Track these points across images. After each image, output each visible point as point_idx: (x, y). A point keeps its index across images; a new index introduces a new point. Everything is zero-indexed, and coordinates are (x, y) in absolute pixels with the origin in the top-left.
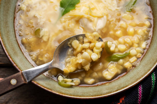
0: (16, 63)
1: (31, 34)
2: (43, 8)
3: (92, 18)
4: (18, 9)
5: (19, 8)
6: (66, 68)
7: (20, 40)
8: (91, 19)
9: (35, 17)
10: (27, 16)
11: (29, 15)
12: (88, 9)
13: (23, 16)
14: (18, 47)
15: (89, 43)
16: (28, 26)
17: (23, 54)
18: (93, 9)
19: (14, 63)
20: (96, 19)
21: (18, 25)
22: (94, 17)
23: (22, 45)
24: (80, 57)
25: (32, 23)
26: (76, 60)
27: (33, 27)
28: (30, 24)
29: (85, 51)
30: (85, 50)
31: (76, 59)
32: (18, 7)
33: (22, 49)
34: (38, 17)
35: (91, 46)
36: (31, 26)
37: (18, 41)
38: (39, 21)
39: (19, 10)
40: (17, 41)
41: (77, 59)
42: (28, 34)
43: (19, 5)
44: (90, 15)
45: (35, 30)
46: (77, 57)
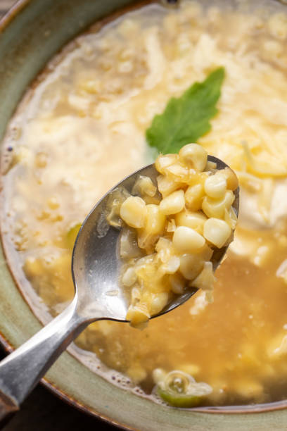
0: (12, 341)
1: (55, 243)
2: (88, 155)
3: (256, 183)
4: (7, 161)
5: (10, 158)
6: (131, 306)
7: (21, 265)
8: (250, 183)
9: (63, 185)
10: (40, 183)
11: (43, 180)
12: (241, 152)
13: (23, 187)
14: (14, 288)
15: (181, 192)
16: (44, 217)
17: (31, 310)
18: (257, 150)
19: (8, 341)
20: (267, 184)
21: (9, 215)
22: (261, 176)
23: (26, 280)
24: (168, 251)
25: (55, 207)
26: (157, 268)
27: (59, 219)
28: (48, 211)
29: (177, 225)
30: (173, 221)
31: (157, 261)
32: (7, 156)
33: (28, 294)
34: (76, 184)
35: (190, 200)
36: (54, 216)
37: (13, 269)
38: (77, 198)
39: (12, 165)
40: (8, 267)
41: (160, 260)
42: (46, 243)
43: (10, 150)
44: (249, 171)
45: (68, 229)
46: (159, 256)
